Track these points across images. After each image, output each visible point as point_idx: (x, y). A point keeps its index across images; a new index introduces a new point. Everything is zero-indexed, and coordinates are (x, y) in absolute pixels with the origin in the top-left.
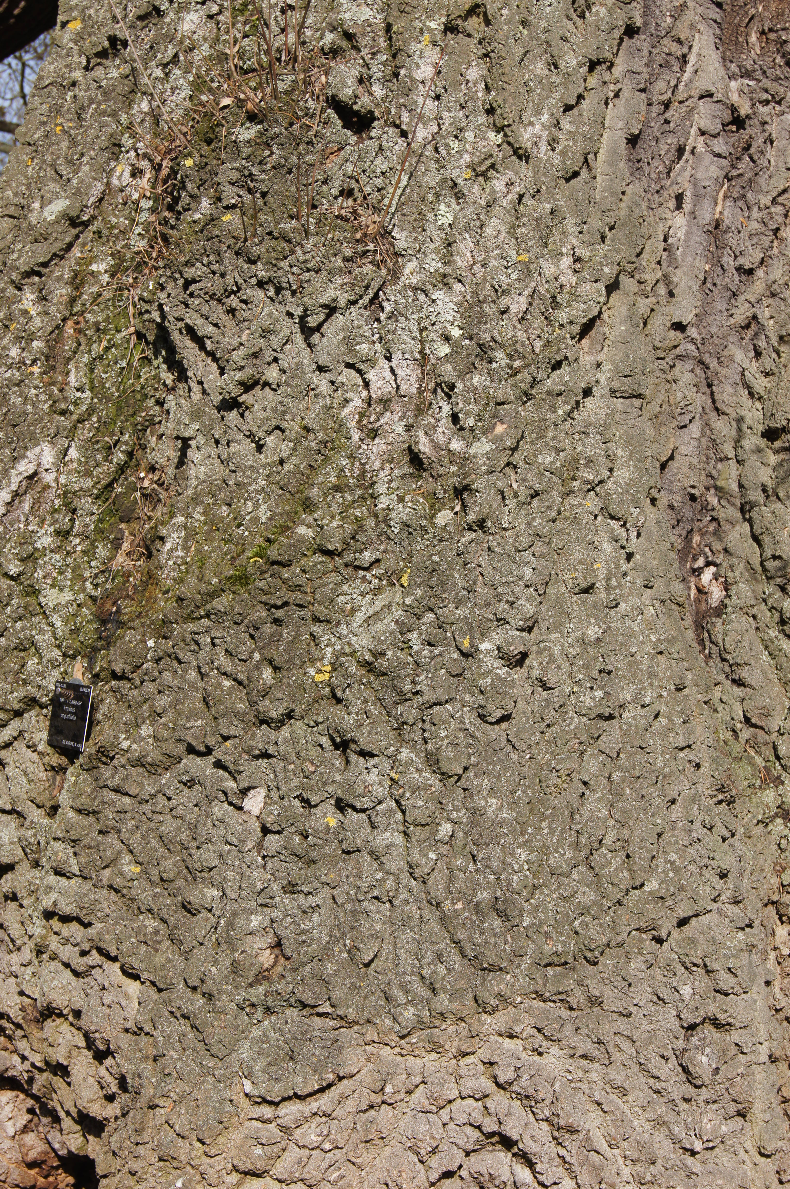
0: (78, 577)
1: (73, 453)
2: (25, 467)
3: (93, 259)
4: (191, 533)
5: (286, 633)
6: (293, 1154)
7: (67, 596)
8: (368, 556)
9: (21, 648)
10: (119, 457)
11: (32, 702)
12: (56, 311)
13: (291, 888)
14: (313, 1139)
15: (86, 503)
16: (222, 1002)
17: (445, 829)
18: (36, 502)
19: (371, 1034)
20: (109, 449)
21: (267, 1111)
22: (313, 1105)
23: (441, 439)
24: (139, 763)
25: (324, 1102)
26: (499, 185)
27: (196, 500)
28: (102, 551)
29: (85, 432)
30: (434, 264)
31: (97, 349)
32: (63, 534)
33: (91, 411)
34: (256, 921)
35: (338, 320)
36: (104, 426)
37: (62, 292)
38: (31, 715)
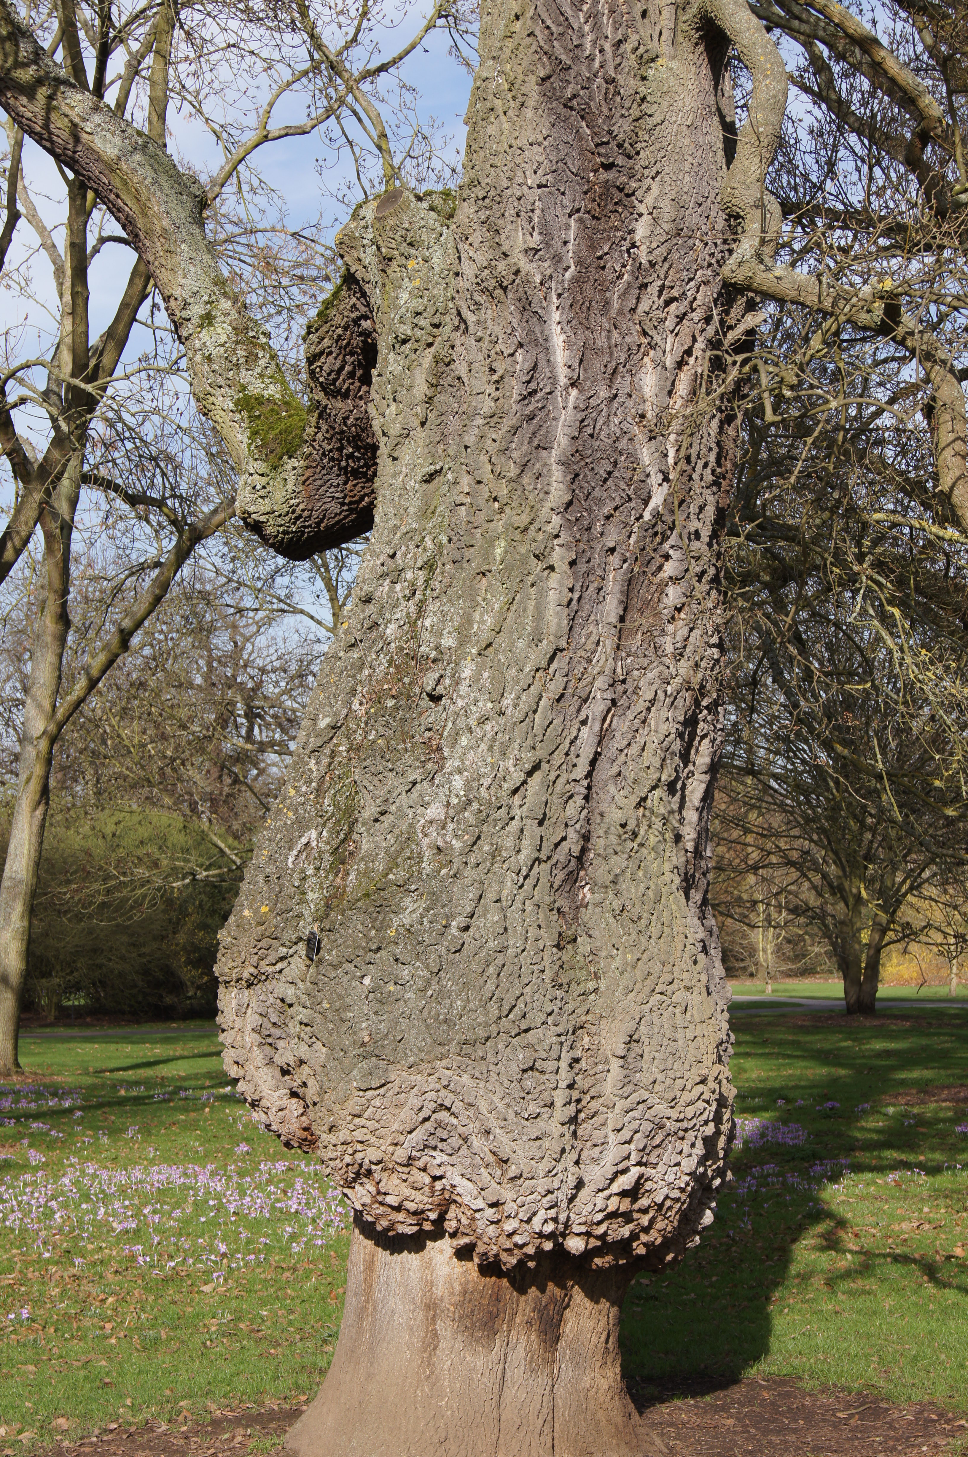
0: (321, 888)
1: (325, 833)
2: (304, 840)
3: (340, 745)
4: (359, 873)
5: (381, 917)
6: (371, 1109)
7: (316, 895)
8: (413, 887)
9: (298, 916)
10: (342, 836)
11: (300, 939)
12: (323, 770)
13: (376, 1013)
14: (378, 1104)
15: (326, 856)
16: (350, 1054)
17: (430, 992)
18: (308, 854)
19: (399, 1066)
20: (338, 833)
21: (361, 1093)
22: (378, 1092)
23: (448, 839)
24: (330, 965)
25: (382, 1091)
26: (488, 728)
27: (363, 859)
28: (331, 877)
29: (329, 825)
30: (457, 763)
31: (338, 787)
32: (318, 869)
33: (333, 815)
34: (364, 1025)
35: (418, 786)
36: (338, 822)
37: (325, 761)
38: (300, 944)
